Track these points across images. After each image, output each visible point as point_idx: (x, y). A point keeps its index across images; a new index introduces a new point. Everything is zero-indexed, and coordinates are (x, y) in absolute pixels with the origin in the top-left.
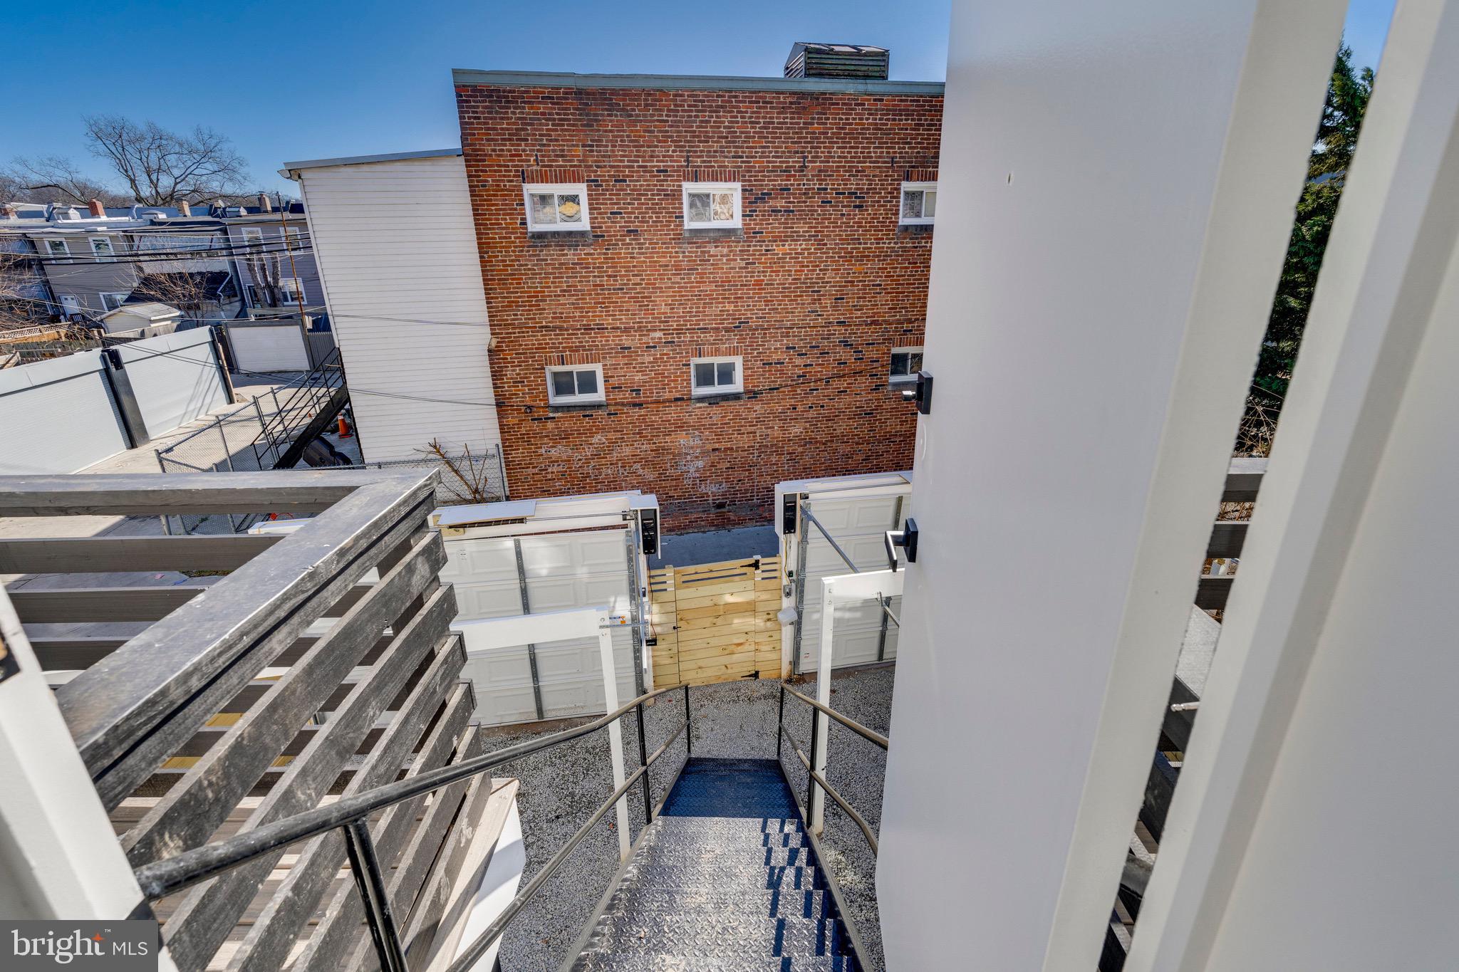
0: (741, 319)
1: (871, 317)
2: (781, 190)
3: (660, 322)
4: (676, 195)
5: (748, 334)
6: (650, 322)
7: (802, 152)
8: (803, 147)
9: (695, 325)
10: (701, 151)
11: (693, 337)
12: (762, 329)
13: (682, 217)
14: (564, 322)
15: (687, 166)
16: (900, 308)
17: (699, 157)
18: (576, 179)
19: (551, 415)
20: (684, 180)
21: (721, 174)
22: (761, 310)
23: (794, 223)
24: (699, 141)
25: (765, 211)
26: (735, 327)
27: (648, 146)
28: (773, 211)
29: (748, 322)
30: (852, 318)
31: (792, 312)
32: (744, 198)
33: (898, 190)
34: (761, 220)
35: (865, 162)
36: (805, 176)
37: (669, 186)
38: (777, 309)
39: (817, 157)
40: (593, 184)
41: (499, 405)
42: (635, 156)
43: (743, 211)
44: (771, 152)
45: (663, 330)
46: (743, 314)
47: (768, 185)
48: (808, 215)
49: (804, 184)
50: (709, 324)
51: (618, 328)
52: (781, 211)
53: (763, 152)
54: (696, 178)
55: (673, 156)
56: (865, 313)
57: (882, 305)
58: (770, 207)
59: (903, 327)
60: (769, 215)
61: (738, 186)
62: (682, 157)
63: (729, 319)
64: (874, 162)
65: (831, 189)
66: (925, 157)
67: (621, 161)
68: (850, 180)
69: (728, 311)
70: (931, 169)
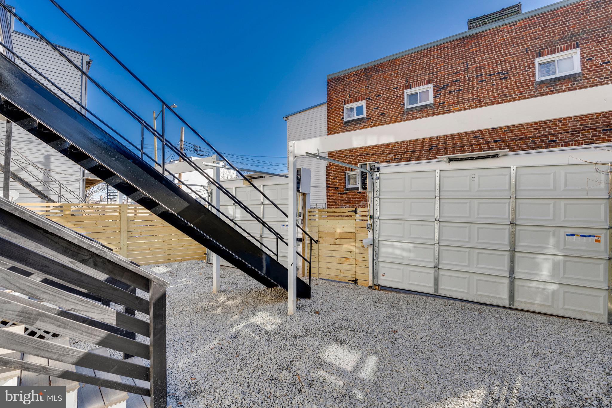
0: (433, 145)
1: (520, 136)
2: (454, 82)
3: (392, 150)
4: (402, 96)
5: (437, 152)
6: (388, 150)
7: (465, 62)
8: (466, 60)
9: (409, 150)
10: (413, 76)
11: (408, 156)
12: (445, 149)
13: (404, 104)
14: (353, 153)
15: (407, 84)
16: (543, 128)
17: (412, 78)
18: (362, 99)
19: (345, 192)
20: (405, 89)
21: (422, 82)
22: (444, 139)
23: (462, 95)
24: (412, 73)
25: (445, 93)
26: (430, 149)
27: (390, 81)
28: (449, 92)
29: (437, 146)
30: (505, 137)
31: (463, 139)
32: (434, 90)
33: (533, 64)
34: (443, 97)
35: (507, 56)
36: (468, 72)
37: (398, 93)
38: (454, 138)
39: (475, 62)
40: (368, 100)
41: (328, 187)
42: (385, 85)
43: (434, 95)
44: (448, 67)
45: (394, 153)
46: (434, 143)
47: (447, 81)
48: (470, 89)
49: (468, 76)
50: (416, 149)
51: (374, 154)
52: (454, 91)
53: (443, 68)
54: (410, 87)
55: (400, 81)
56: (515, 134)
57: (527, 128)
58: (449, 90)
59: (548, 139)
60: (447, 94)
61: (431, 85)
62: (404, 80)
63: (426, 146)
64: (513, 54)
65: (485, 74)
66: (552, 42)
67: (379, 89)
68: (497, 67)
69: (426, 142)
70: (558, 46)
